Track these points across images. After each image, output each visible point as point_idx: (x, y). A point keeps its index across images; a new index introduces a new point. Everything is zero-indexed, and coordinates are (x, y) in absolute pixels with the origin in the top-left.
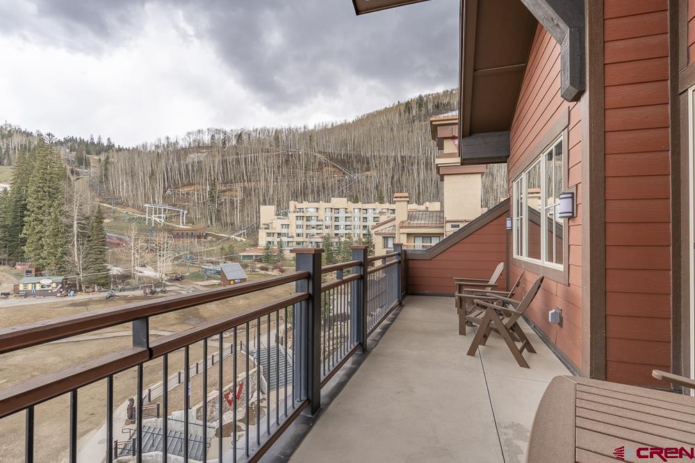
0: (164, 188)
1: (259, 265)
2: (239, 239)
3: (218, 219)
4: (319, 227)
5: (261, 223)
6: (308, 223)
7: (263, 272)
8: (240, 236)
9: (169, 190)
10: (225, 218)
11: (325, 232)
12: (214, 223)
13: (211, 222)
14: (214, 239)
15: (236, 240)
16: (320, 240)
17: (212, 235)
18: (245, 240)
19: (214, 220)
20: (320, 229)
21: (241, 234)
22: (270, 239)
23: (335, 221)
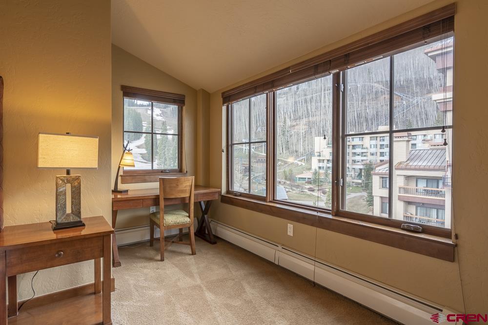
0: (257, 127)
1: (308, 186)
2: (300, 163)
3: (288, 148)
4: (364, 154)
5: (315, 151)
6: (354, 151)
7: (309, 193)
8: (301, 161)
9: (259, 128)
10: (292, 147)
11: (370, 158)
12: (284, 151)
13: (283, 151)
14: (282, 164)
15: (298, 164)
16: (362, 167)
17: (281, 160)
18: (304, 164)
19: (284, 149)
20: (365, 156)
21: (302, 159)
22: (321, 165)
23: (381, 148)
